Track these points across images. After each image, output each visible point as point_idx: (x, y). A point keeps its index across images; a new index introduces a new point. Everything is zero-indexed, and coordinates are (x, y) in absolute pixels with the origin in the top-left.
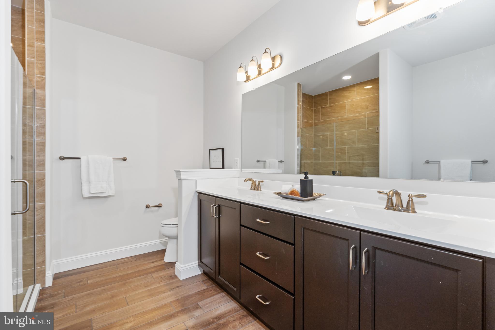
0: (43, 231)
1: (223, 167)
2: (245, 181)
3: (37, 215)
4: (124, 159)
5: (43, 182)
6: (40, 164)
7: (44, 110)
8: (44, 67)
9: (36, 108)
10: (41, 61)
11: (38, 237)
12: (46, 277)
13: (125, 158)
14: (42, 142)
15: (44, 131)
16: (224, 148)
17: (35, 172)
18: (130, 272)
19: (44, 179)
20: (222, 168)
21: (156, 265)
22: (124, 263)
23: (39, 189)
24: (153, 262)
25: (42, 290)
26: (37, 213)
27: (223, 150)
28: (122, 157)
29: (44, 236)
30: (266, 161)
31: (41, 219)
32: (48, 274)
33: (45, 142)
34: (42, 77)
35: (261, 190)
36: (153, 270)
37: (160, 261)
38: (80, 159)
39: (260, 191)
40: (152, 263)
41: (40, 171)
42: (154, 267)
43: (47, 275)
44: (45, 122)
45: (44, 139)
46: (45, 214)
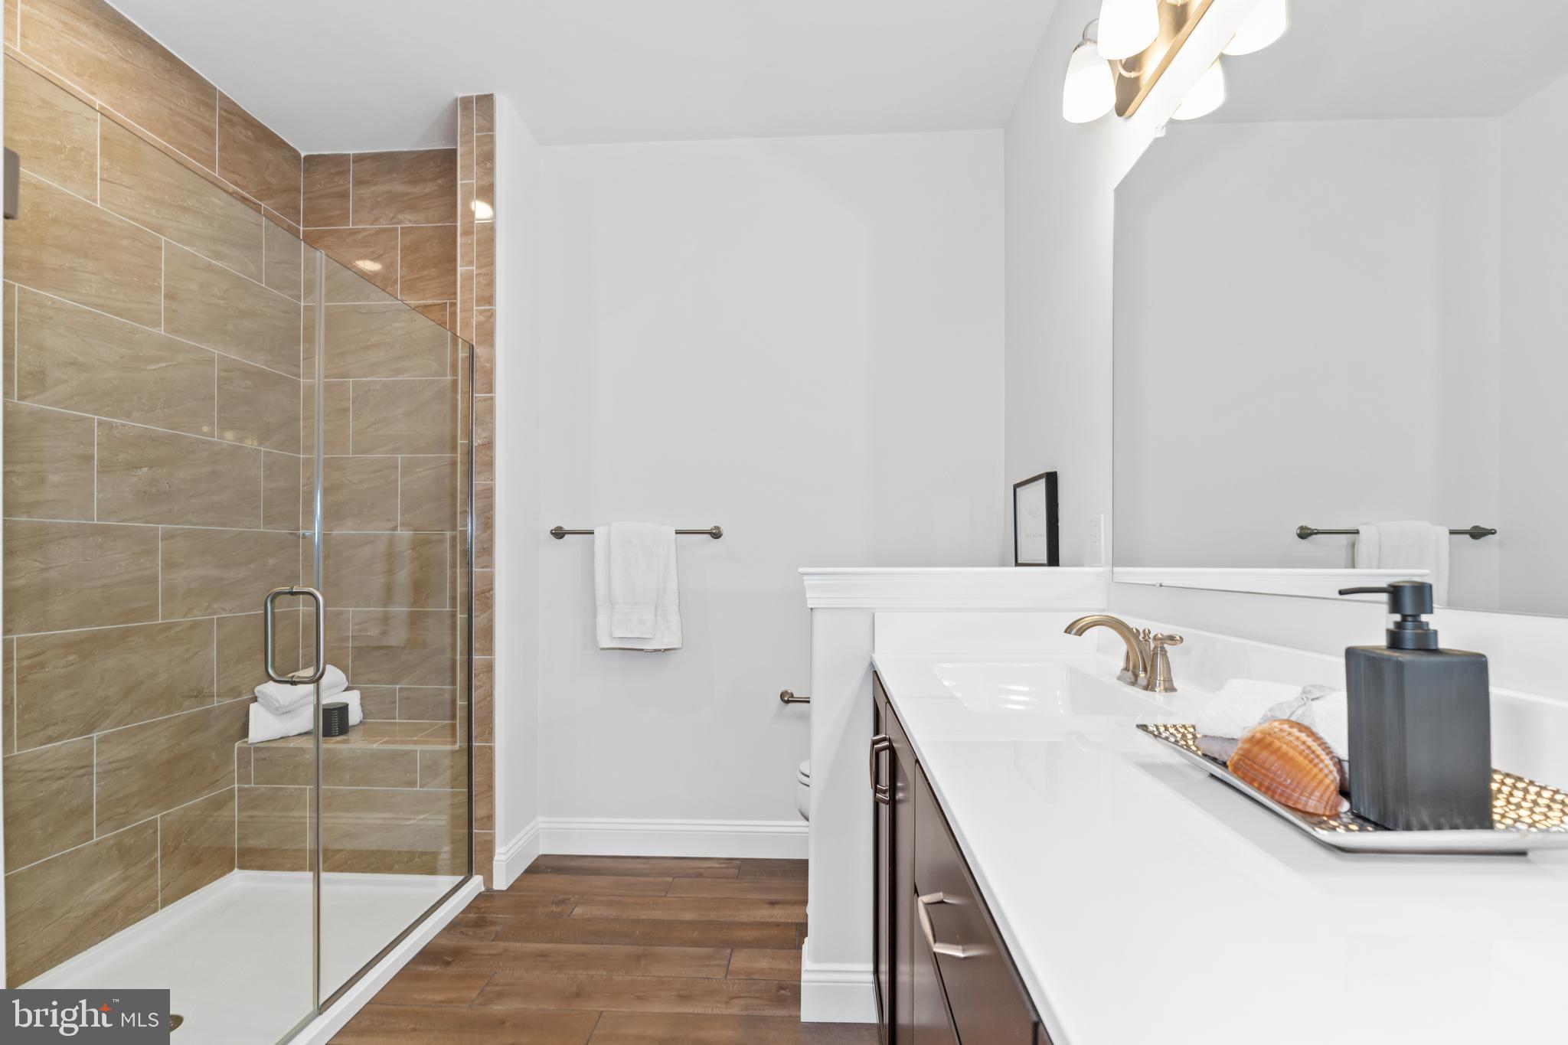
0: (489, 733)
1: (1053, 559)
2: (1068, 630)
3: (477, 688)
4: (716, 534)
5: (489, 598)
6: (484, 549)
7: (492, 398)
8: (491, 283)
9: (476, 397)
10: (486, 266)
11: (479, 747)
12: (494, 862)
13: (717, 528)
14: (486, 488)
15: (492, 457)
16: (1056, 473)
17: (474, 569)
18: (688, 916)
19: (491, 589)
20: (1046, 562)
21: (772, 920)
22: (700, 875)
23: (482, 617)
24: (773, 903)
25: (484, 895)
26: (478, 684)
27: (1052, 479)
28: (708, 527)
29: (491, 748)
30: (1357, 532)
31: (485, 699)
32: (499, 854)
33: (492, 488)
34: (489, 310)
35: (1170, 688)
36: (749, 935)
37: (795, 907)
38: (593, 533)
39: (1164, 693)
40: (767, 906)
41: (483, 567)
42: (762, 925)
43: (496, 857)
44: (492, 431)
45: (492, 480)
46: (492, 687)
